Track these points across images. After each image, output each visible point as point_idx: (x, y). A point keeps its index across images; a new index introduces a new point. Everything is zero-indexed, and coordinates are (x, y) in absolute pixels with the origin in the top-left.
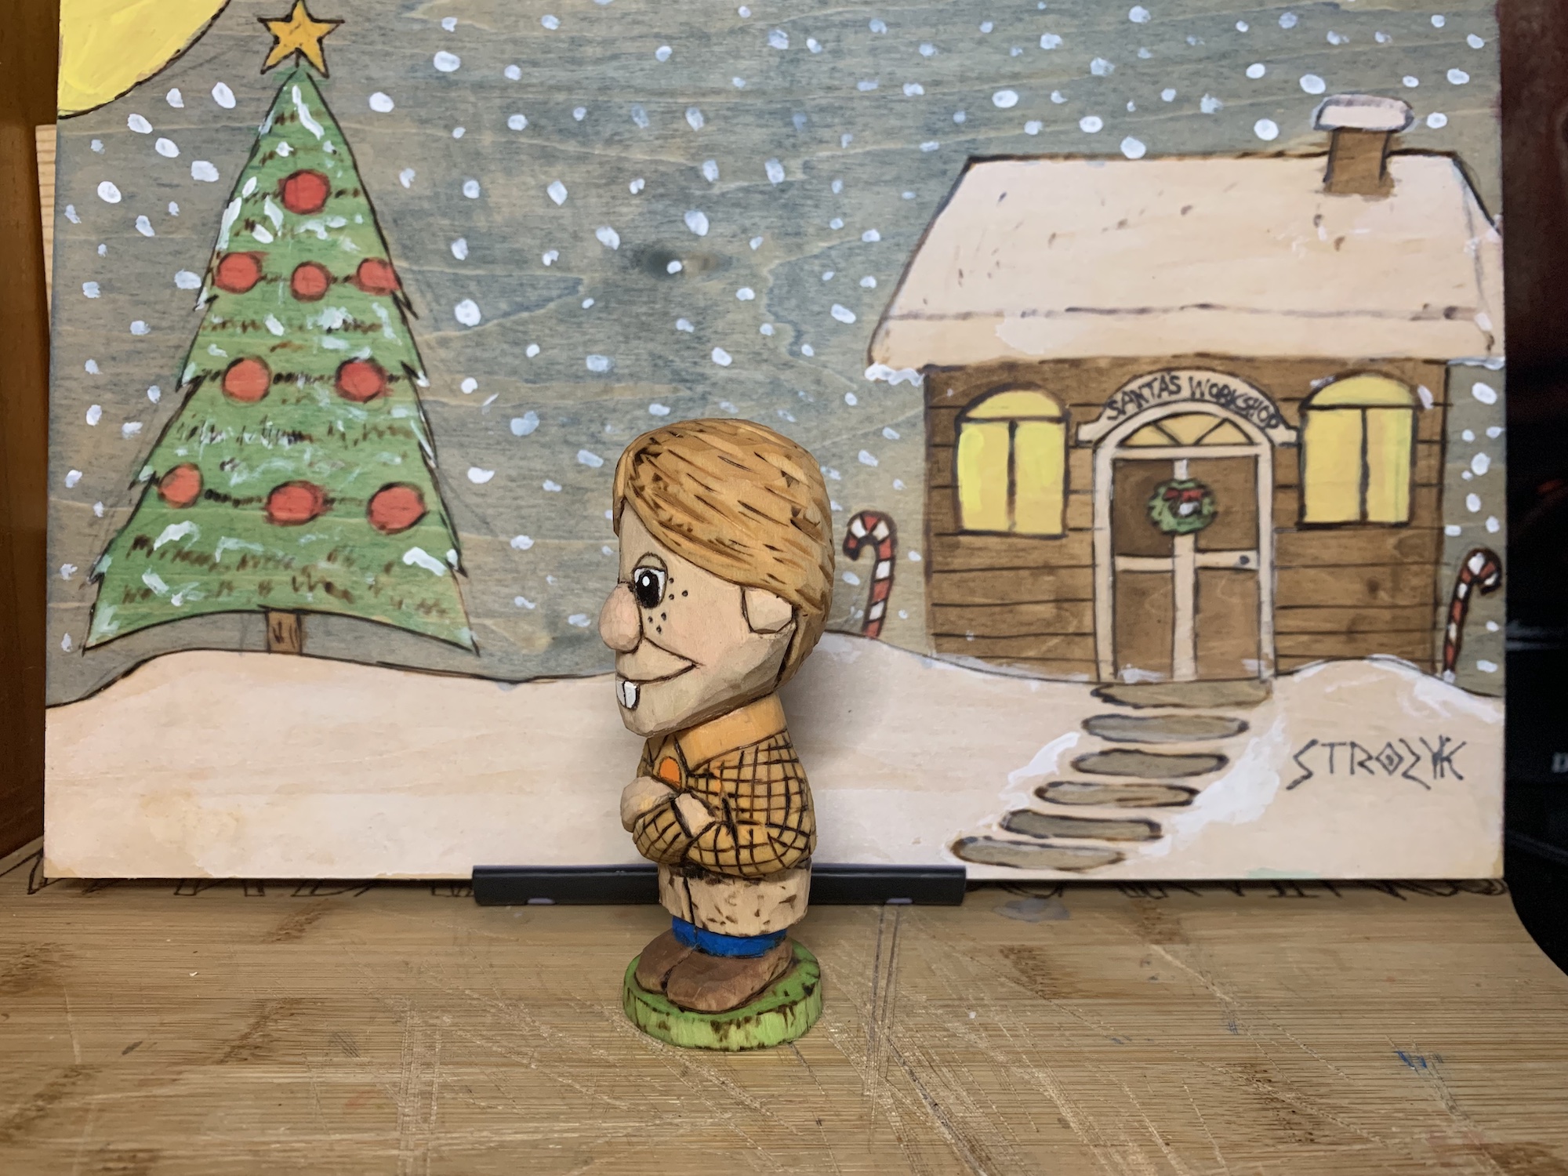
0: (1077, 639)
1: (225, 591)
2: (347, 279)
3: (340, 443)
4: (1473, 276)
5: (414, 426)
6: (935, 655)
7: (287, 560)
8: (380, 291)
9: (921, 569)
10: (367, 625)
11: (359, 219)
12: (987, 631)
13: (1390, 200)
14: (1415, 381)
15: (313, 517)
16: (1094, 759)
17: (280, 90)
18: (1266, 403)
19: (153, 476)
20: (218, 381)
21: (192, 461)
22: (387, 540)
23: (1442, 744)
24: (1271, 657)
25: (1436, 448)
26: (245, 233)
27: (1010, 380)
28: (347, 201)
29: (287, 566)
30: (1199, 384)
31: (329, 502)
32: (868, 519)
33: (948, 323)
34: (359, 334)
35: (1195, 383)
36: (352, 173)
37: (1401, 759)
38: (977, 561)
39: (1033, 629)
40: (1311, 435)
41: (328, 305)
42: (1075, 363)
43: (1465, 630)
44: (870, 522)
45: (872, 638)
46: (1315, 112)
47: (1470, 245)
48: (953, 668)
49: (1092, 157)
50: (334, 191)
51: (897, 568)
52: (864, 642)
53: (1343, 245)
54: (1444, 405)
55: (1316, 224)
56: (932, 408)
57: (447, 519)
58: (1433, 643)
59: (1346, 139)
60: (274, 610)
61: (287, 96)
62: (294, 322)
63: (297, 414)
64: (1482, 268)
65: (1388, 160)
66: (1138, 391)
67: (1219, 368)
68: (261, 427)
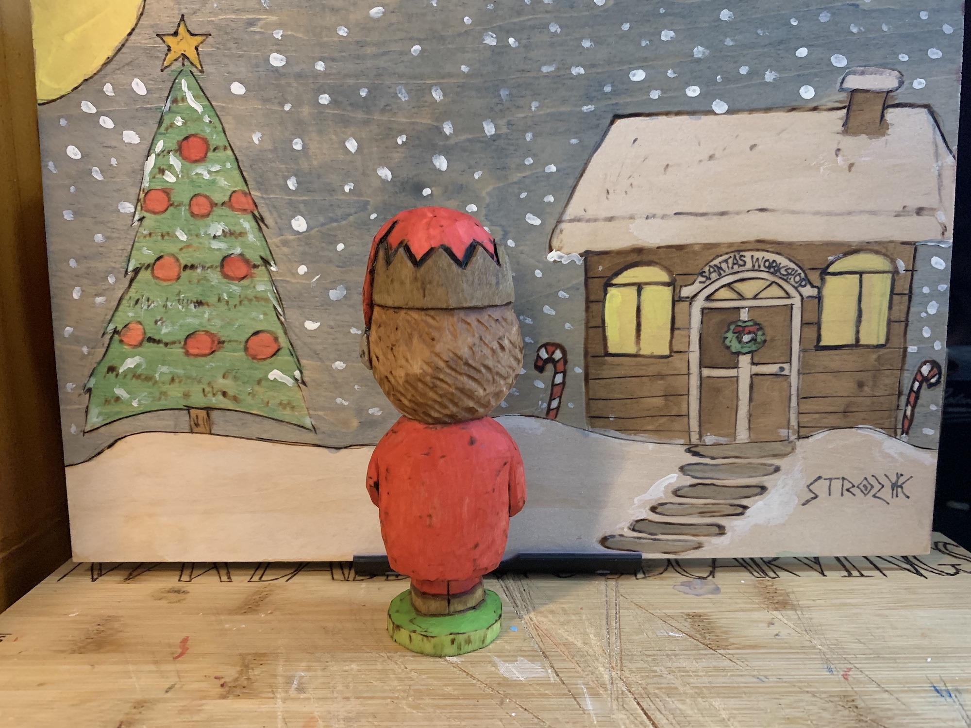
0: (678, 418)
1: (163, 397)
2: (223, 204)
3: (226, 307)
4: (937, 189)
5: (269, 295)
6: (590, 429)
7: (198, 378)
8: (245, 210)
9: (583, 378)
10: (249, 416)
11: (228, 165)
12: (622, 415)
13: (886, 137)
14: (895, 256)
15: (213, 352)
16: (686, 489)
17: (174, 82)
18: (800, 271)
19: (116, 328)
20: (150, 269)
21: (139, 320)
22: (257, 366)
23: (898, 478)
24: (796, 427)
25: (907, 297)
26: (159, 176)
27: (638, 260)
28: (220, 154)
29: (199, 382)
30: (758, 259)
31: (221, 343)
32: (549, 348)
33: (601, 224)
34: (233, 237)
35: (755, 260)
36: (223, 134)
37: (872, 487)
38: (615, 373)
39: (650, 413)
40: (826, 292)
41: (212, 221)
42: (680, 248)
43: (916, 410)
44: (551, 349)
45: (552, 420)
46: (840, 79)
47: (935, 167)
48: (601, 436)
49: (693, 113)
50: (212, 148)
51: (567, 377)
52: (547, 422)
53: (853, 169)
54: (912, 271)
55: (837, 155)
56: (587, 278)
57: (293, 352)
58: (896, 418)
59: (859, 97)
60: (193, 408)
61: (178, 86)
62: (193, 232)
63: (199, 290)
64: (942, 182)
65: (885, 111)
66: (719, 265)
67: (770, 250)
68: (177, 298)
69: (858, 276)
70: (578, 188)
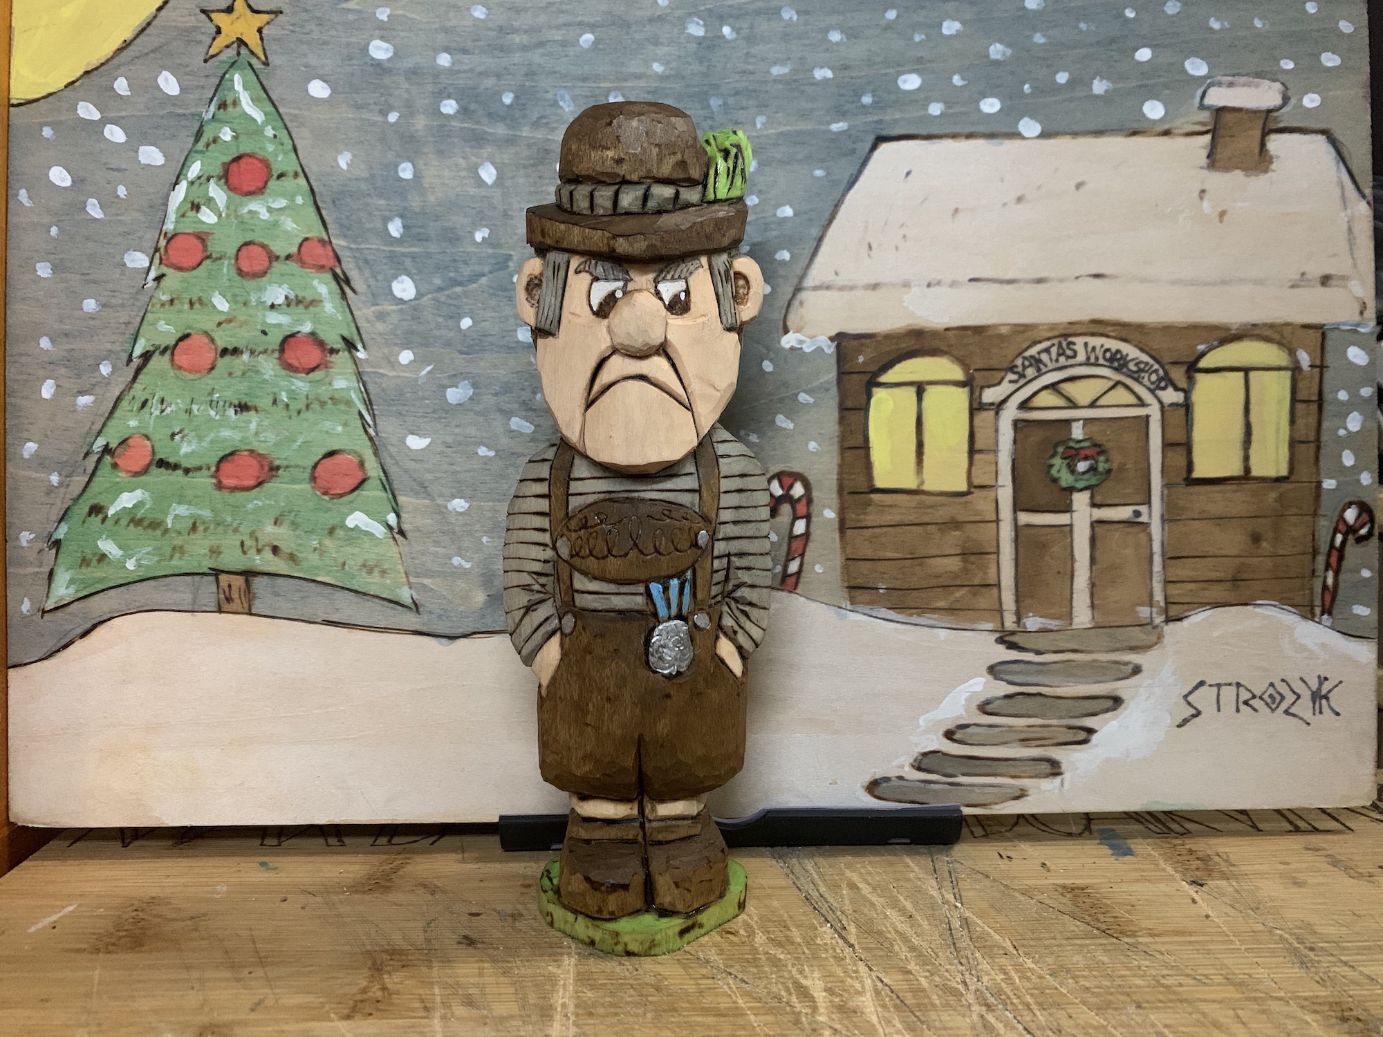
0: (984, 590)
1: (177, 555)
2: (288, 257)
3: (284, 413)
4: (1347, 248)
5: (353, 396)
6: (849, 607)
7: (235, 525)
8: (321, 268)
9: (836, 526)
10: (312, 585)
11: (299, 200)
12: (897, 584)
13: (1270, 174)
14: (1294, 345)
15: (260, 484)
16: (998, 702)
17: (223, 77)
18: (1156, 366)
19: (107, 445)
20: (169, 352)
21: (145, 432)
22: (329, 505)
23: (1321, 684)
24: (1162, 604)
25: (1314, 407)
26: (191, 214)
27: (917, 347)
28: (288, 183)
29: (236, 531)
30: (1094, 348)
31: (274, 469)
32: (785, 479)
33: (859, 293)
34: (301, 307)
35: (1089, 349)
36: (293, 155)
37: (1283, 698)
38: (887, 518)
39: (942, 581)
40: (1197, 396)
41: (270, 283)
42: (978, 330)
43: (1342, 577)
44: (787, 481)
45: (790, 592)
46: (1199, 93)
47: (1343, 217)
48: (867, 618)
49: (991, 136)
50: (275, 176)
51: (812, 525)
52: (784, 594)
53: (1226, 218)
54: (1320, 367)
55: (1202, 198)
56: (842, 374)
57: (387, 484)
58: (1312, 590)
59: (1228, 118)
60: (223, 572)
61: (229, 84)
62: (238, 298)
63: (243, 387)
64: (1354, 238)
65: (1267, 138)
66: (1037, 356)
67: (1113, 334)
68: (209, 398)
69: (1241, 374)
70: (826, 241)
